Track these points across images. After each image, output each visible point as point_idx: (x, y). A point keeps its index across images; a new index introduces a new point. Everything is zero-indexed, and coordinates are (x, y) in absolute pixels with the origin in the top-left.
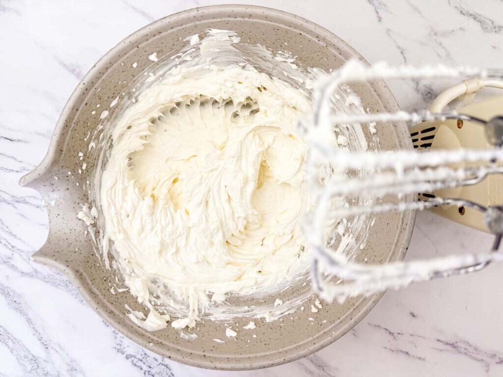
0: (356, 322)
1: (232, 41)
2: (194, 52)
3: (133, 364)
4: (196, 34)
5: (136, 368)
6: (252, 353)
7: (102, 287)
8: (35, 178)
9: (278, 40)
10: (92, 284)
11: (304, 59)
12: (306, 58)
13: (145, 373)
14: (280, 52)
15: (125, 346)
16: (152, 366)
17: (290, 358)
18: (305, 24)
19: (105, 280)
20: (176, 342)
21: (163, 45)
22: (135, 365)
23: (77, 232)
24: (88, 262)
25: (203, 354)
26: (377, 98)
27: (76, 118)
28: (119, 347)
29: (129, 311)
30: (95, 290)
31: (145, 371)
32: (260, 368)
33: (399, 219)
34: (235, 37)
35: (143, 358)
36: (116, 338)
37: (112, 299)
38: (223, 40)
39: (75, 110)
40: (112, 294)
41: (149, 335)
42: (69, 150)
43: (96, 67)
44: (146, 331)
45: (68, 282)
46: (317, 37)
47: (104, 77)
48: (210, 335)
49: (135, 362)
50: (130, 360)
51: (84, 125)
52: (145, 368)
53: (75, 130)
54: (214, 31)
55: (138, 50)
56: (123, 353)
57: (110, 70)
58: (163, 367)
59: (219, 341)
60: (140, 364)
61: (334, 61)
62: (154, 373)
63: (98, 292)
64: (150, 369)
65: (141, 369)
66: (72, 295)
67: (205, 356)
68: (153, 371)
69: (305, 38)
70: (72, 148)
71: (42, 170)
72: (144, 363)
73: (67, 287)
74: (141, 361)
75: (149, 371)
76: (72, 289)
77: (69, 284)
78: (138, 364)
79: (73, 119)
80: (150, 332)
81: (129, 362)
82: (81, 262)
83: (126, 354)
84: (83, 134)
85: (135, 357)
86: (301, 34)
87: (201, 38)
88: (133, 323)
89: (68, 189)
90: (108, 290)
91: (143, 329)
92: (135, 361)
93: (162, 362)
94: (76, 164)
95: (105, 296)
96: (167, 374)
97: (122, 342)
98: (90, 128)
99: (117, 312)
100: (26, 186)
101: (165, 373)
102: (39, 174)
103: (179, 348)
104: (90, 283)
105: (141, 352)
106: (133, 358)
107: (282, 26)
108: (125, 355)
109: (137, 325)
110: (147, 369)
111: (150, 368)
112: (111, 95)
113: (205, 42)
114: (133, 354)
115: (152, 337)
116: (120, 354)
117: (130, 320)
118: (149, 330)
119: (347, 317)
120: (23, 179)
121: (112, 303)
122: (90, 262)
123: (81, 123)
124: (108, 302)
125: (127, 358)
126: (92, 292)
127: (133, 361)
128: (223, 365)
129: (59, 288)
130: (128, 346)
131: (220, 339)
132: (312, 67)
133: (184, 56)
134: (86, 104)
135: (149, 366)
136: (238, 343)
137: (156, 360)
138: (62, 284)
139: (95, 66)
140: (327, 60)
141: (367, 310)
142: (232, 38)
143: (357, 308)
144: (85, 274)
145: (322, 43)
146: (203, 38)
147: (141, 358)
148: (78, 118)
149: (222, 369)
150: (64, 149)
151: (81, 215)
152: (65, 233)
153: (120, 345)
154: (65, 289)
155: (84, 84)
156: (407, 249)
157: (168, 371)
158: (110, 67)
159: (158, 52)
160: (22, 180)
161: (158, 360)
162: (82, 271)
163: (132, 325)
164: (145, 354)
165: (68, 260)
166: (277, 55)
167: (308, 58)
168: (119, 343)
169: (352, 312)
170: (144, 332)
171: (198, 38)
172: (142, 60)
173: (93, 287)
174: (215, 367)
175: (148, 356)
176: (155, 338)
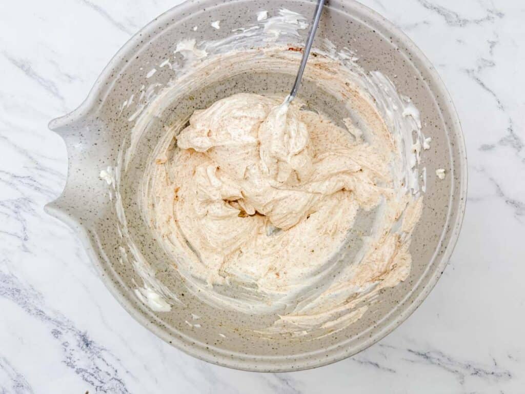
0: (375, 340)
1: (300, 26)
2: (256, 29)
3: (83, 379)
4: (265, 10)
5: (88, 383)
6: (258, 355)
7: (112, 255)
8: (66, 124)
9: (348, 35)
10: (103, 249)
11: (369, 60)
12: (371, 59)
13: (96, 389)
14: (345, 48)
15: (75, 360)
16: (104, 381)
17: (298, 366)
18: (382, 22)
19: (116, 249)
20: (179, 328)
21: (230, 14)
22: (86, 380)
23: (96, 191)
24: (102, 225)
25: (206, 346)
26: (440, 112)
27: (123, 70)
28: (69, 360)
29: (135, 286)
30: (104, 255)
31: (97, 387)
32: (265, 372)
33: (438, 241)
34: (304, 23)
35: (95, 372)
36: (65, 350)
37: (120, 269)
38: (290, 22)
39: (125, 60)
40: (120, 264)
41: (152, 315)
42: (108, 102)
43: (158, 21)
44: (150, 309)
45: (14, 290)
46: (391, 38)
47: (162, 33)
48: (215, 329)
49: (86, 377)
50: (81, 374)
51: (129, 80)
52: (97, 383)
53: (119, 82)
54: (284, 11)
55: (203, 13)
56: (73, 367)
57: (169, 28)
58: (117, 382)
59: (223, 336)
60: (92, 379)
61: (402, 67)
62: (107, 388)
63: (106, 259)
64: (101, 385)
65: (93, 384)
66: (19, 304)
67: (208, 348)
68: (106, 387)
69: (377, 37)
70: (111, 101)
71: (76, 116)
72: (96, 378)
73: (14, 295)
74: (93, 375)
75: (101, 387)
76: (19, 298)
77: (15, 292)
78: (89, 379)
79: (120, 70)
80: (153, 312)
81: (79, 377)
82: (95, 223)
83: (76, 367)
84: (125, 90)
85: (86, 371)
86: (374, 31)
87: (269, 16)
88: (137, 298)
89: (96, 144)
90: (117, 259)
91: (147, 307)
92: (86, 375)
93: (115, 377)
94: (111, 119)
95: (113, 264)
96: (120, 389)
97: (72, 355)
98: (134, 85)
99: (123, 284)
100: (54, 130)
101: (118, 389)
102: (72, 120)
103: (181, 334)
104: (101, 247)
105: (92, 366)
106: (83, 373)
107: (357, 19)
108: (75, 369)
109: (141, 302)
110: (99, 384)
111: (102, 383)
112: (163, 55)
113: (271, 21)
114: (83, 367)
115: (155, 317)
116: (70, 368)
117: (135, 295)
118: (153, 310)
119: (366, 334)
120: (54, 121)
121: (119, 274)
122: (104, 226)
123: (126, 77)
124: (116, 271)
125: (78, 372)
126: (101, 257)
127: (84, 376)
128: (225, 361)
129: (5, 297)
130: (78, 360)
131: (225, 334)
132: (375, 70)
133: (246, 32)
134: (137, 57)
135: (100, 381)
136: (244, 342)
137: (109, 374)
138: (9, 293)
139: (156, 19)
140: (394, 65)
141: (389, 330)
142: (300, 23)
143: (378, 326)
144: (97, 237)
145: (395, 46)
146: (271, 17)
147: (92, 372)
148: (126, 71)
149: (225, 366)
150: (104, 99)
151: (103, 174)
152: (83, 191)
153: (70, 358)
154: (12, 298)
155: (141, 35)
156: (442, 273)
157: (121, 386)
158: (171, 24)
159: (222, 21)
160: (53, 123)
161: (111, 374)
162: (94, 232)
163: (137, 300)
164: (97, 368)
165: (82, 218)
166: (341, 51)
167: (374, 59)
168: (69, 355)
169: (372, 330)
170: (147, 310)
171: (266, 15)
172: (204, 26)
173: (102, 251)
174: (217, 362)
175: (100, 370)
176: (159, 320)
